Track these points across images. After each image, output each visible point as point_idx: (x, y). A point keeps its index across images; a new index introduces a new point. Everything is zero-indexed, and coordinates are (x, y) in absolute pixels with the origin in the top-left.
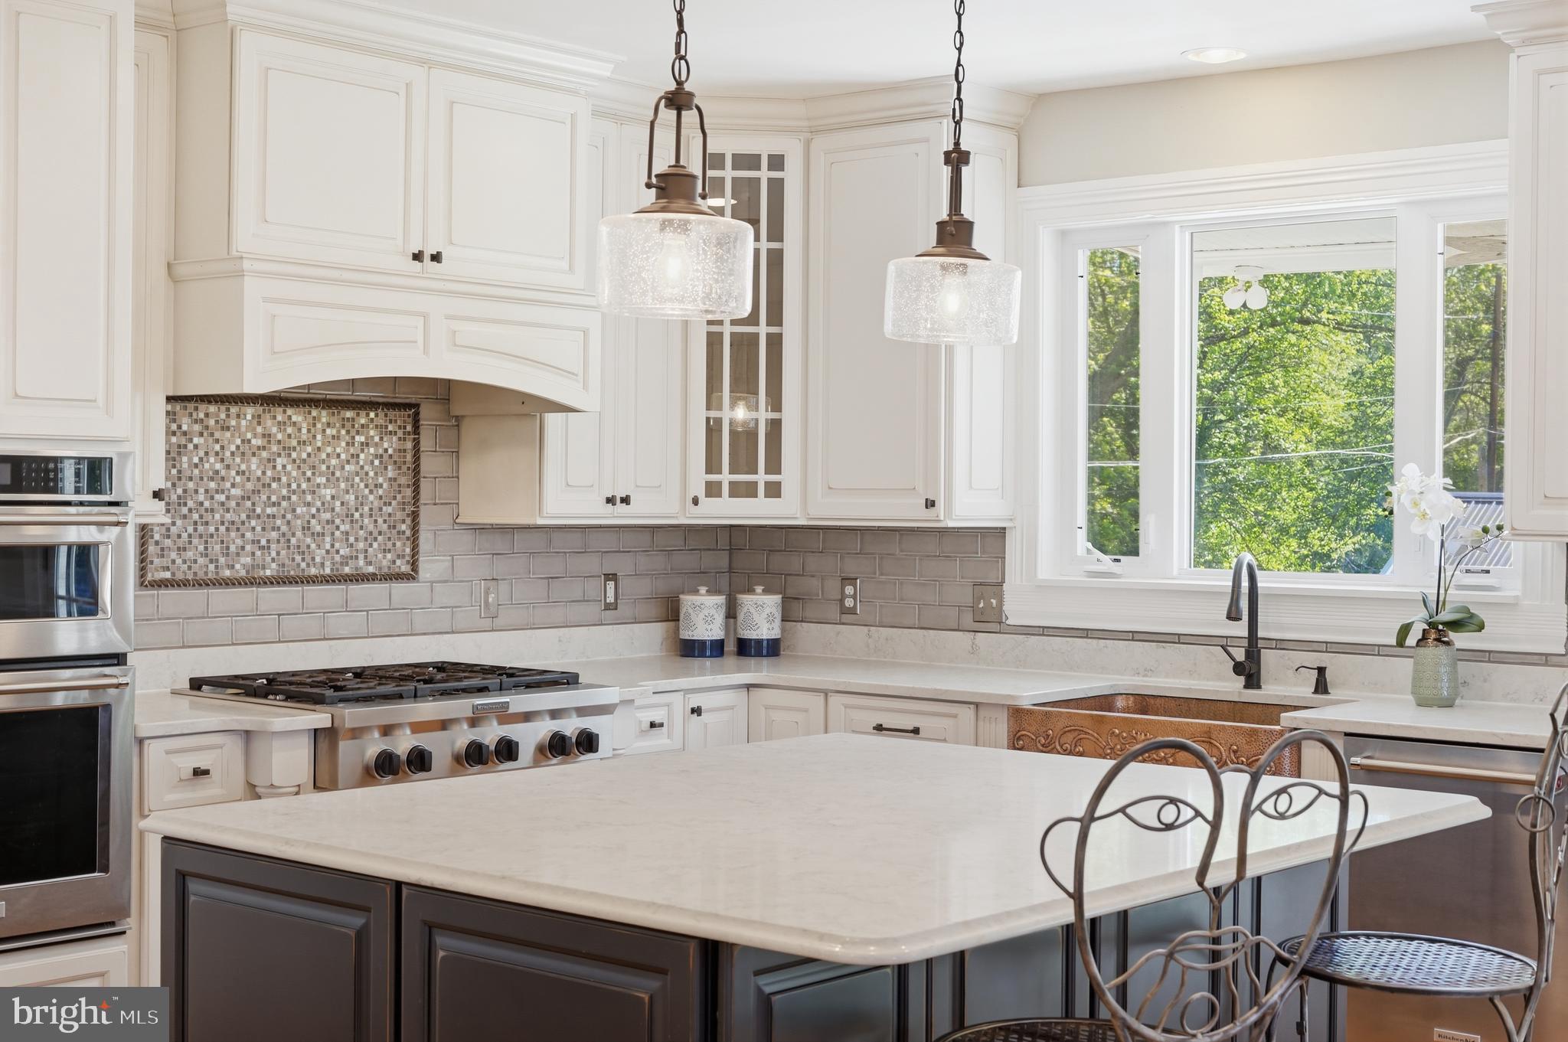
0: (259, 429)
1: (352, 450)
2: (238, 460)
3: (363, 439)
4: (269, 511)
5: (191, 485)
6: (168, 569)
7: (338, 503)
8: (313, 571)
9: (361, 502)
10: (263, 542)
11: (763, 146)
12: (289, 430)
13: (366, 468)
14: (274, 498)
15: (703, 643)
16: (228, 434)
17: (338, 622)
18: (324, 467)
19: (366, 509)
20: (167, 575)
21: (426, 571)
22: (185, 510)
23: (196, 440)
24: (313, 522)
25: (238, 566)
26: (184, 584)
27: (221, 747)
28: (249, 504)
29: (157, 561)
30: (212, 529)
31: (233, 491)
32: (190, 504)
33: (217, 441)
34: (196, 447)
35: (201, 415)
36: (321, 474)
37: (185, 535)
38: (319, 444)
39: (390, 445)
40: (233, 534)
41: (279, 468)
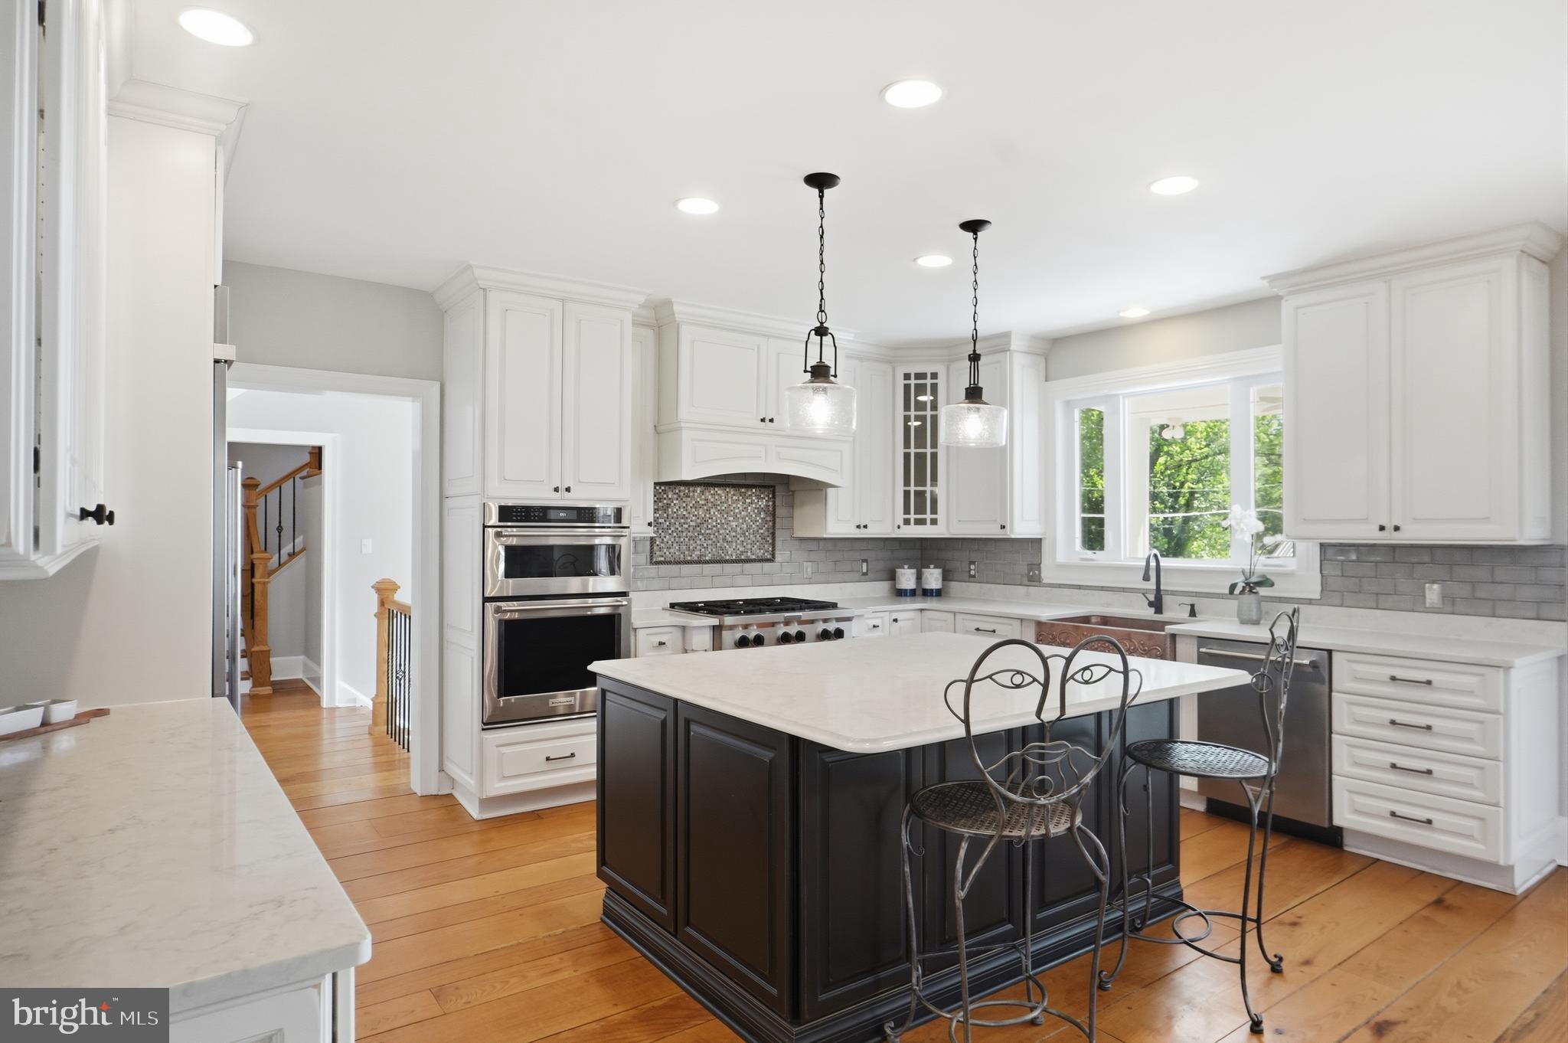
0: (703, 497)
1: (745, 506)
2: (694, 510)
3: (750, 501)
4: (707, 532)
5: (672, 521)
6: (662, 556)
7: (739, 529)
8: (728, 558)
9: (749, 528)
10: (705, 545)
11: (928, 369)
12: (717, 497)
13: (751, 513)
14: (710, 526)
15: (906, 590)
16: (689, 499)
17: (739, 580)
18: (732, 513)
19: (751, 531)
20: (662, 559)
21: (778, 558)
22: (670, 531)
23: (675, 502)
24: (727, 536)
25: (693, 555)
26: (669, 563)
27: (671, 633)
28: (698, 529)
29: (657, 553)
30: (682, 539)
31: (691, 524)
32: (672, 529)
33: (684, 502)
34: (675, 504)
35: (677, 491)
36: (731, 516)
37: (670, 542)
38: (730, 503)
39: (762, 503)
40: (691, 542)
41: (712, 513)
